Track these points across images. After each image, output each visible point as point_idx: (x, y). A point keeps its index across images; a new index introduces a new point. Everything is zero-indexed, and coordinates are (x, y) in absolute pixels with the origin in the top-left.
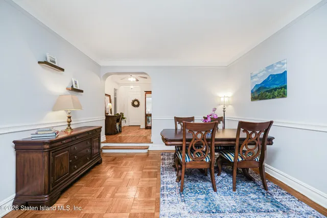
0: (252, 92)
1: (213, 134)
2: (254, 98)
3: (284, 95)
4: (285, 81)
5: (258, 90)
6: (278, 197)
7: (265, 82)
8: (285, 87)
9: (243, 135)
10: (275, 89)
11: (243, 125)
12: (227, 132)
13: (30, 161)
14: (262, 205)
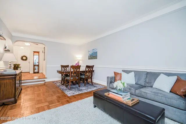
0: (89, 57)
1: (79, 70)
2: (89, 59)
3: (96, 58)
4: (97, 54)
5: (90, 56)
6: (95, 85)
7: (92, 54)
8: (97, 56)
9: (87, 69)
10: (95, 56)
11: (87, 67)
12: (82, 69)
13: (4, 85)
14: (92, 87)
